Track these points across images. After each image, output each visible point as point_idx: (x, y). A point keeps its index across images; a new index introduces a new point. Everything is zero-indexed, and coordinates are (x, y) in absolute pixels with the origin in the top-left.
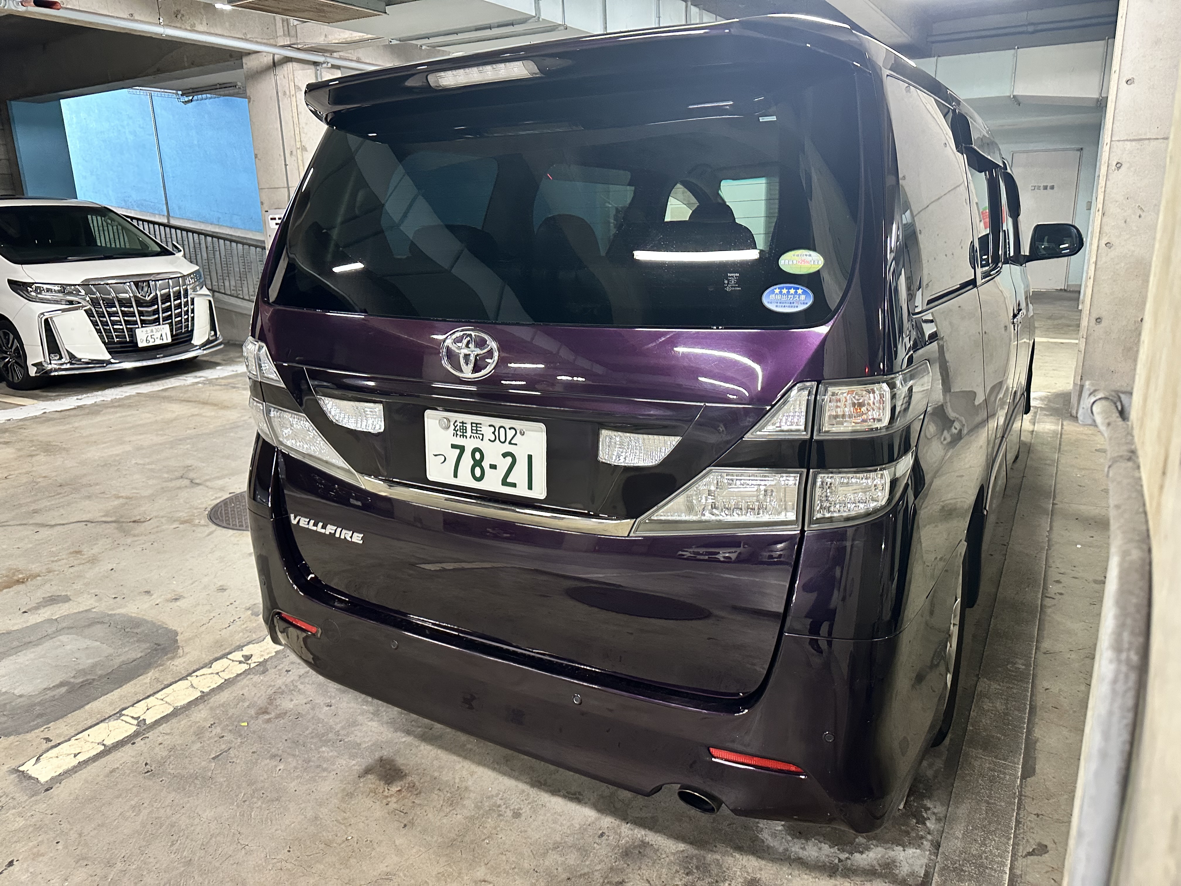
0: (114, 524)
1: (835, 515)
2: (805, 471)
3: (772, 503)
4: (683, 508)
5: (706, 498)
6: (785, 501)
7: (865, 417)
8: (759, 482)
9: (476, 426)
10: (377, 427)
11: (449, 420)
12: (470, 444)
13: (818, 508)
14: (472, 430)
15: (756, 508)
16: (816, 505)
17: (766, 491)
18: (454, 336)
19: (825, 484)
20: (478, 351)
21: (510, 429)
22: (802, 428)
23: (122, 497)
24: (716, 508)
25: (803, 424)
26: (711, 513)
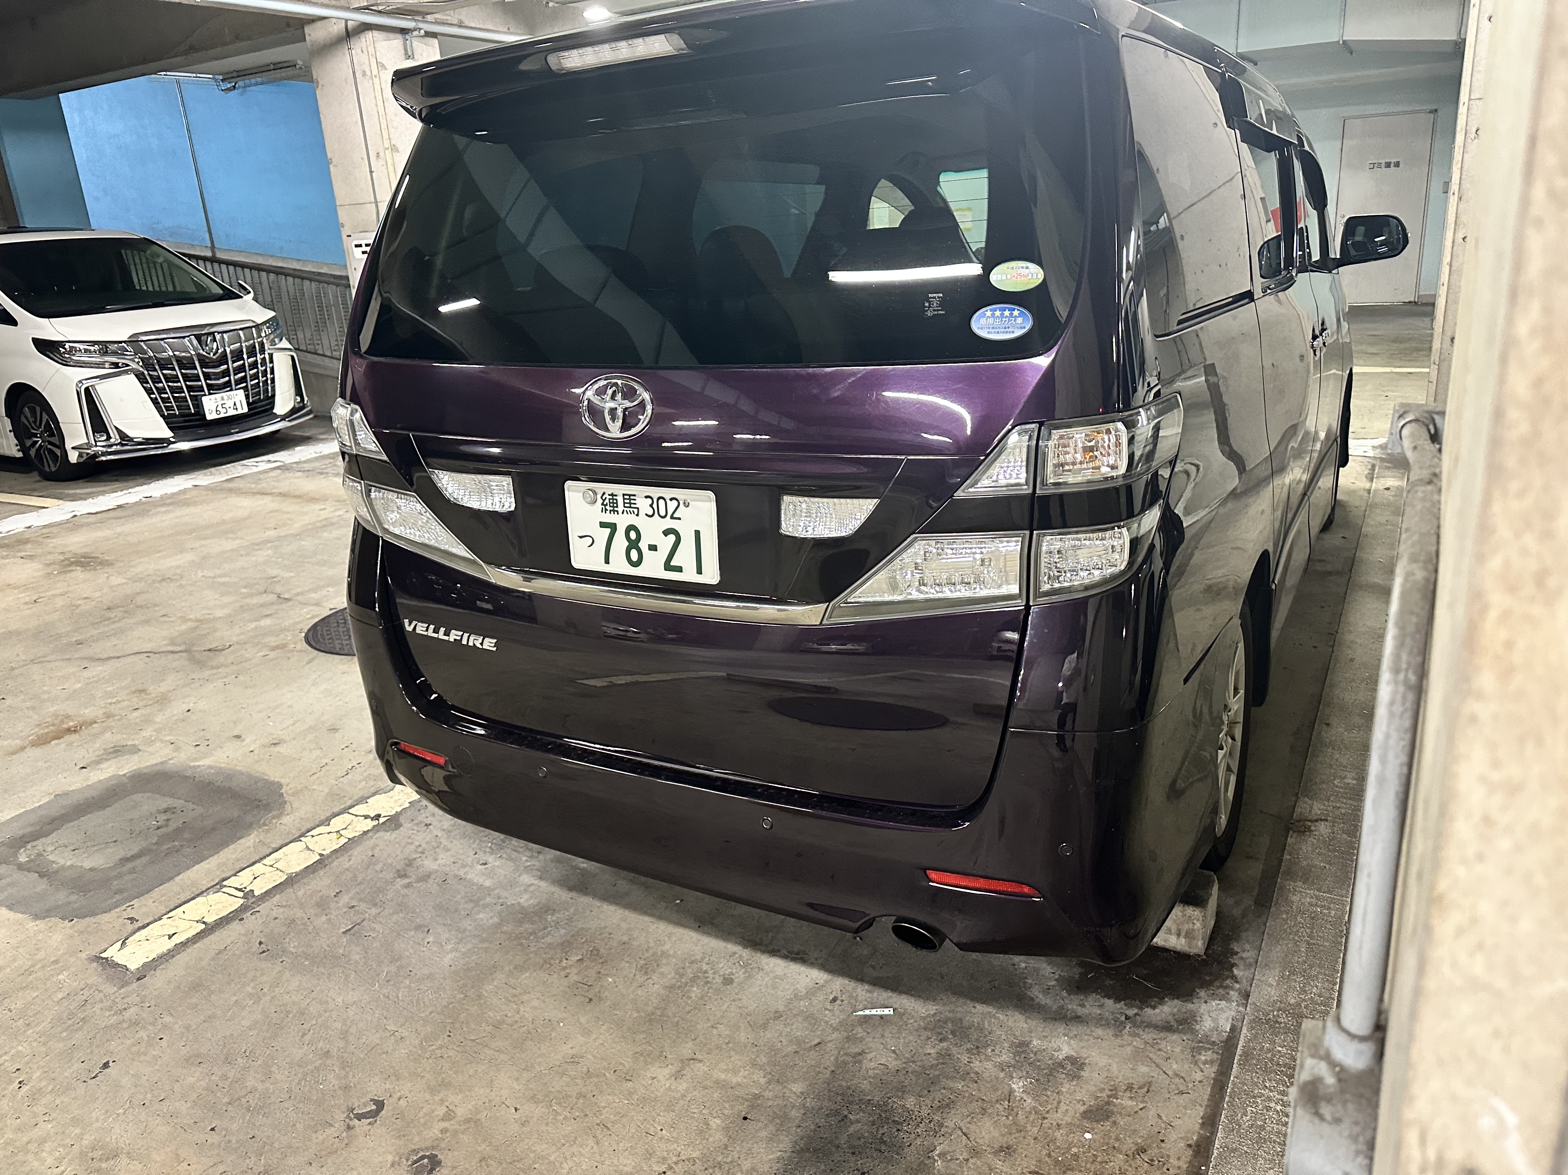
0: (184, 654)
1: (1066, 584)
2: (1027, 532)
3: (990, 574)
4: (884, 586)
5: (912, 572)
6: (1005, 571)
7: (1097, 463)
8: (974, 550)
9: (629, 499)
10: (507, 506)
11: (595, 493)
12: (622, 521)
13: (1046, 577)
14: (624, 503)
15: (972, 581)
16: (1042, 574)
17: (983, 561)
18: (596, 386)
19: (1052, 547)
20: (627, 404)
21: (671, 499)
22: (1023, 481)
23: (190, 619)
24: (924, 585)
25: (1023, 475)
26: (919, 591)
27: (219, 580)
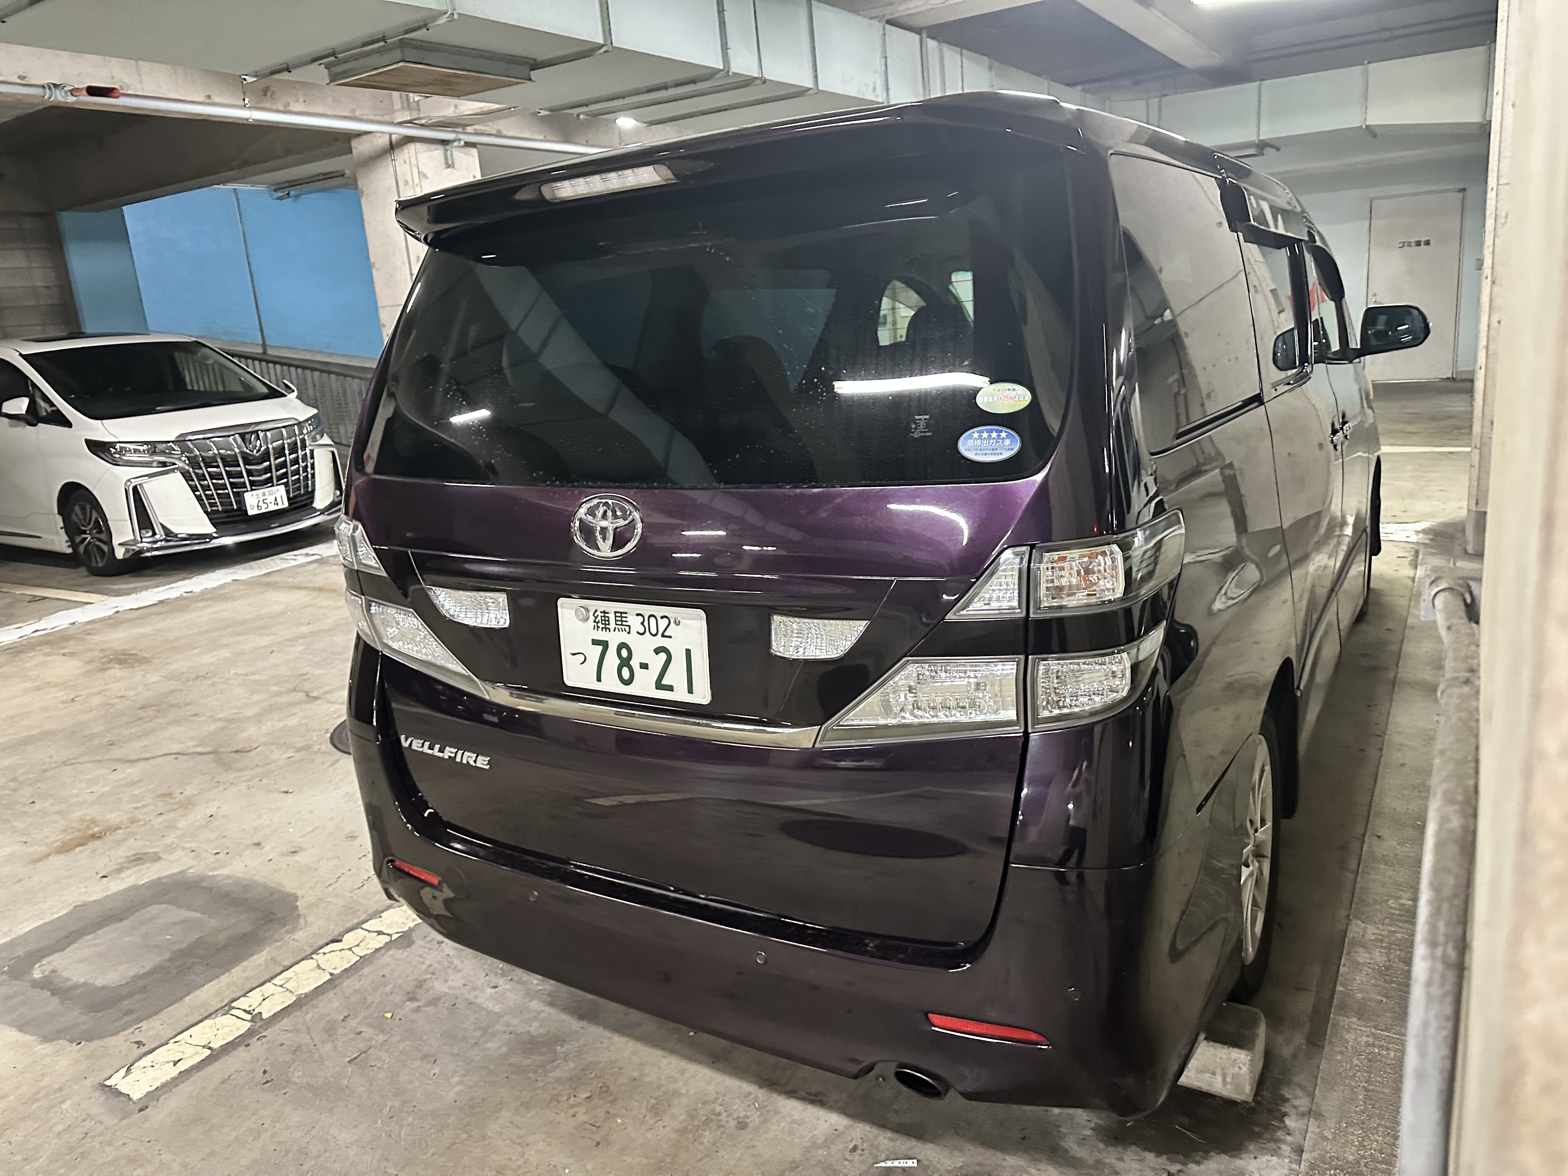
0: (212, 756)
1: (1066, 711)
2: (1022, 657)
3: (985, 698)
4: (877, 709)
5: (905, 695)
6: (1001, 696)
7: (1095, 587)
8: (968, 674)
9: (621, 616)
10: (502, 621)
11: (587, 610)
12: (614, 638)
13: (1044, 703)
14: (616, 621)
15: (967, 706)
16: (1041, 700)
17: (978, 684)
18: (588, 505)
19: (1050, 672)
20: (618, 523)
21: (662, 618)
22: (1015, 603)
23: (220, 719)
24: (919, 708)
25: (1016, 598)
26: (912, 714)
27: (250, 677)
